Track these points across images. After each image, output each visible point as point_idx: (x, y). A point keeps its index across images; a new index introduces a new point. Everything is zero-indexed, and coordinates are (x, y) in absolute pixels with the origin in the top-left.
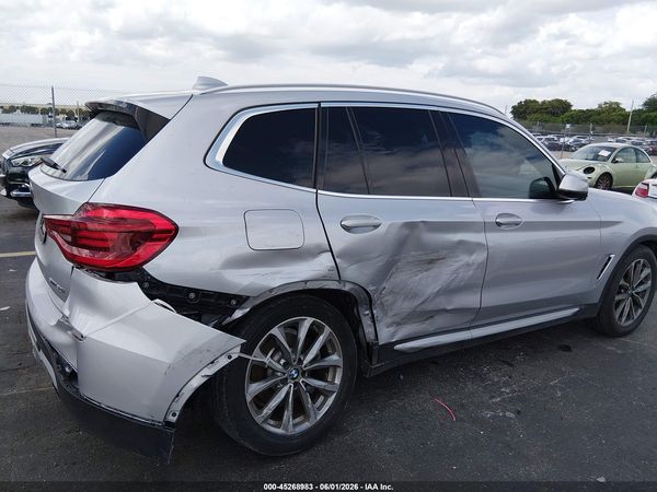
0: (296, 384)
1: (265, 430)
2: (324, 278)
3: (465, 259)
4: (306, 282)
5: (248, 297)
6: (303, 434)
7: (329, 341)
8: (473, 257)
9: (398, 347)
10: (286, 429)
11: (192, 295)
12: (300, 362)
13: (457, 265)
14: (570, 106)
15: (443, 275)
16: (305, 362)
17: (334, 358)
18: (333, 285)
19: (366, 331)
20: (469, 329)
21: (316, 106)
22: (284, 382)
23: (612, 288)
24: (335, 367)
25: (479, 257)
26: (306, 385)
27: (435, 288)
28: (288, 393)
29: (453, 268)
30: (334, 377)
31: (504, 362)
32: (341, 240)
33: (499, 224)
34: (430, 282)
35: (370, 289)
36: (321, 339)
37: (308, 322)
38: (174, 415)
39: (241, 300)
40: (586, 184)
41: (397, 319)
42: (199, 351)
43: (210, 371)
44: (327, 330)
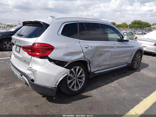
0: (76, 80)
1: (71, 90)
2: (82, 58)
3: (107, 54)
4: (78, 59)
5: (68, 62)
6: (78, 90)
7: (82, 71)
8: (109, 54)
9: (95, 73)
10: (75, 89)
11: (57, 62)
12: (77, 76)
13: (105, 55)
14: (115, 24)
15: (103, 57)
16: (78, 76)
17: (83, 75)
18: (84, 60)
19: (89, 69)
20: (107, 69)
21: (78, 22)
22: (74, 80)
23: (133, 60)
24: (83, 77)
25: (110, 54)
26: (78, 80)
27: (102, 60)
28: (75, 82)
29: (105, 56)
30: (83, 79)
31: (114, 76)
32: (85, 50)
33: (113, 47)
34: (101, 59)
35: (90, 60)
36: (81, 71)
37: (78, 67)
38: (56, 86)
39: (67, 62)
40: (128, 39)
41: (95, 67)
42: (61, 72)
43: (64, 76)
44: (82, 69)
